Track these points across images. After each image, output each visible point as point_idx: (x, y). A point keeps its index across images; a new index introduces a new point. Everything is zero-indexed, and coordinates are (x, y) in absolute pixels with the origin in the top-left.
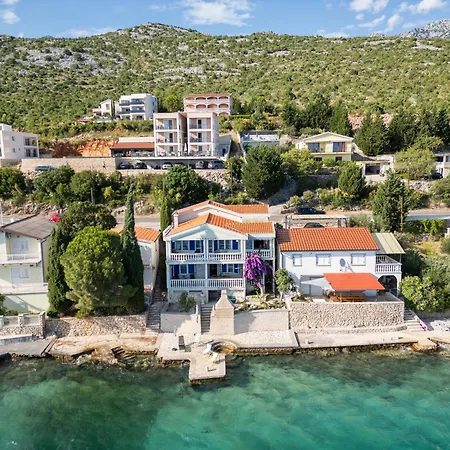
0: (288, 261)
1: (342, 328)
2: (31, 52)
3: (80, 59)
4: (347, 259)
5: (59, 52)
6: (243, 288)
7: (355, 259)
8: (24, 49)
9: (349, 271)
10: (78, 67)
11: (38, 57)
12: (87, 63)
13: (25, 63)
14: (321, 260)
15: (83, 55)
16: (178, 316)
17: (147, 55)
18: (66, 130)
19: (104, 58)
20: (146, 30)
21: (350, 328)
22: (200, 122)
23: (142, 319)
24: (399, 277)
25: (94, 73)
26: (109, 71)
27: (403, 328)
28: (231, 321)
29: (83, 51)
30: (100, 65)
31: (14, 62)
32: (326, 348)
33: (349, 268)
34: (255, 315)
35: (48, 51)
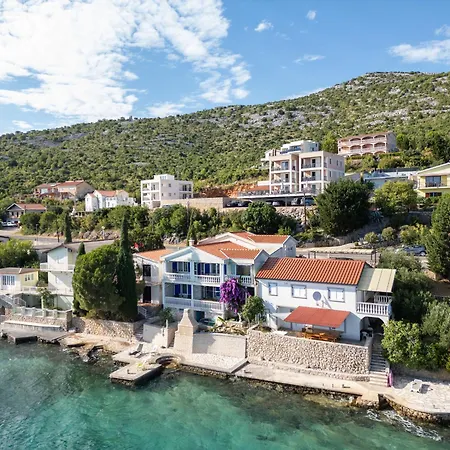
0: (265, 290)
1: (294, 366)
2: (252, 116)
3: (291, 116)
4: (324, 293)
5: (275, 113)
6: (222, 312)
7: (333, 294)
8: (247, 114)
9: (326, 307)
10: (287, 124)
11: (256, 120)
12: (296, 119)
13: (245, 126)
14: (297, 291)
15: (294, 113)
16: (154, 328)
17: (355, 104)
18: (230, 178)
19: (313, 113)
20: (362, 80)
21: (302, 367)
22: (314, 161)
23: (130, 326)
24: (385, 319)
25: (301, 127)
26: (315, 124)
27: (363, 379)
28: (190, 339)
29: (295, 109)
30: (308, 120)
31: (238, 126)
32: (260, 381)
33: (327, 303)
34: (214, 337)
35: (265, 114)
